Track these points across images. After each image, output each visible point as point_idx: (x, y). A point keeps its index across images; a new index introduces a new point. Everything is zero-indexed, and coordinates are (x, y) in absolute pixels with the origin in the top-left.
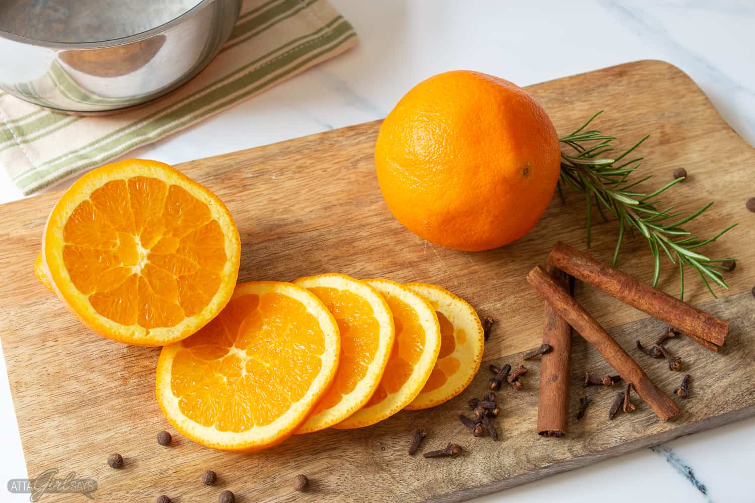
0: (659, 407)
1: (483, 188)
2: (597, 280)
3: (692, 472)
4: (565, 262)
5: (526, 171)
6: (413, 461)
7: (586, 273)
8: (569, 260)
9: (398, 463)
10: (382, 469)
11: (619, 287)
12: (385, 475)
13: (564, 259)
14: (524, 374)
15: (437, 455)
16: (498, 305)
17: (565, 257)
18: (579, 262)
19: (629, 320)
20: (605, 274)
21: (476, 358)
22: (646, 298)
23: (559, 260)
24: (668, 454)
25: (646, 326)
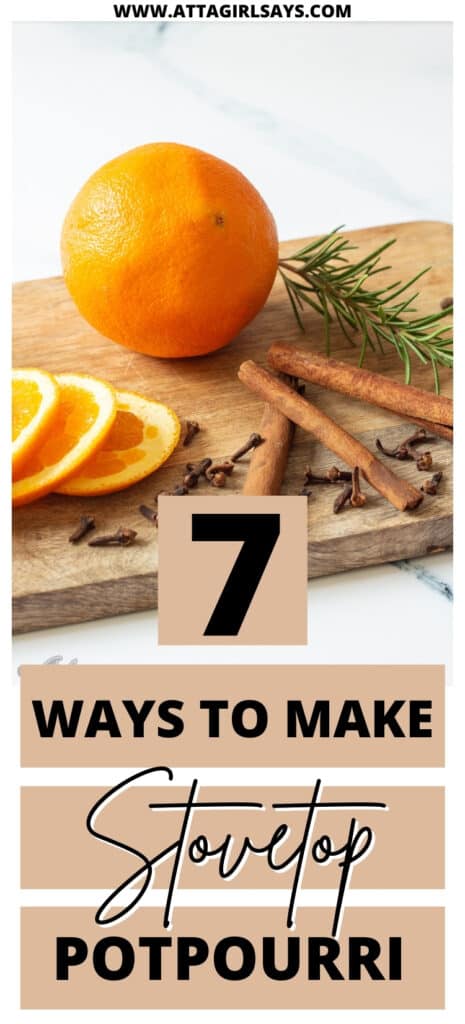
0: (395, 492)
1: (166, 233)
2: (325, 373)
3: (450, 588)
4: (286, 358)
5: (219, 220)
6: (75, 549)
7: (312, 366)
8: (291, 355)
9: (54, 551)
10: (34, 556)
11: (351, 378)
12: (36, 561)
13: (285, 354)
14: (228, 471)
15: (103, 543)
16: (208, 416)
17: (287, 352)
18: (303, 356)
19: (371, 428)
20: (334, 367)
21: (166, 449)
22: (384, 387)
23: (279, 356)
24: (419, 572)
25: (392, 433)
